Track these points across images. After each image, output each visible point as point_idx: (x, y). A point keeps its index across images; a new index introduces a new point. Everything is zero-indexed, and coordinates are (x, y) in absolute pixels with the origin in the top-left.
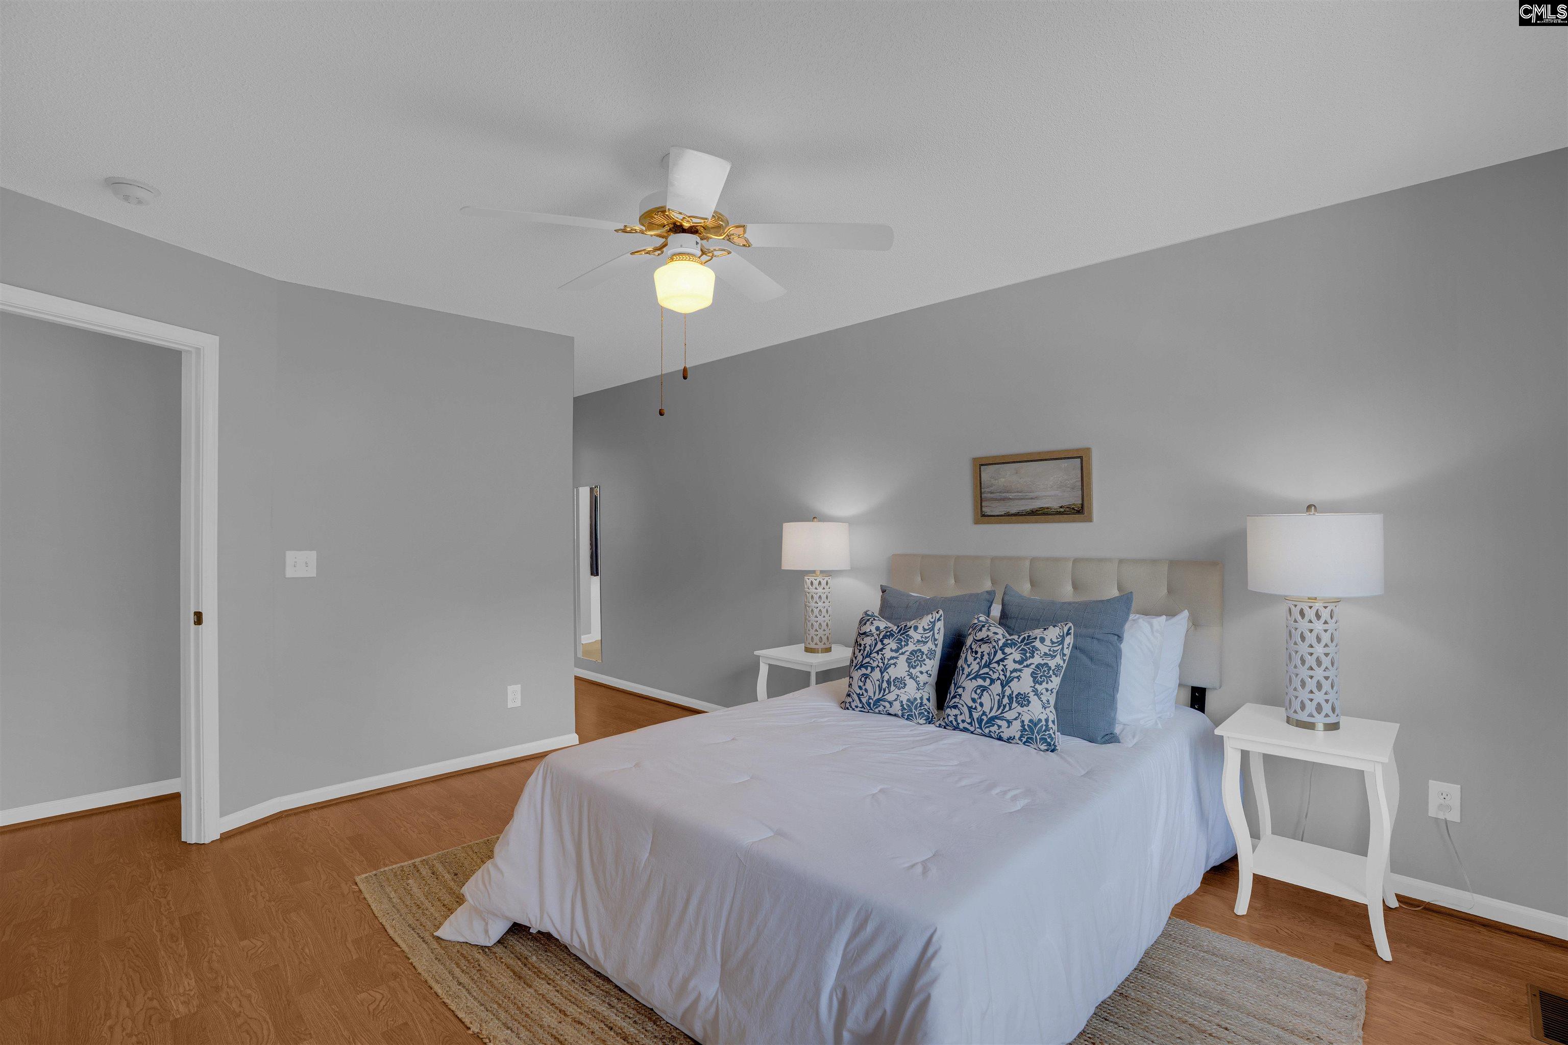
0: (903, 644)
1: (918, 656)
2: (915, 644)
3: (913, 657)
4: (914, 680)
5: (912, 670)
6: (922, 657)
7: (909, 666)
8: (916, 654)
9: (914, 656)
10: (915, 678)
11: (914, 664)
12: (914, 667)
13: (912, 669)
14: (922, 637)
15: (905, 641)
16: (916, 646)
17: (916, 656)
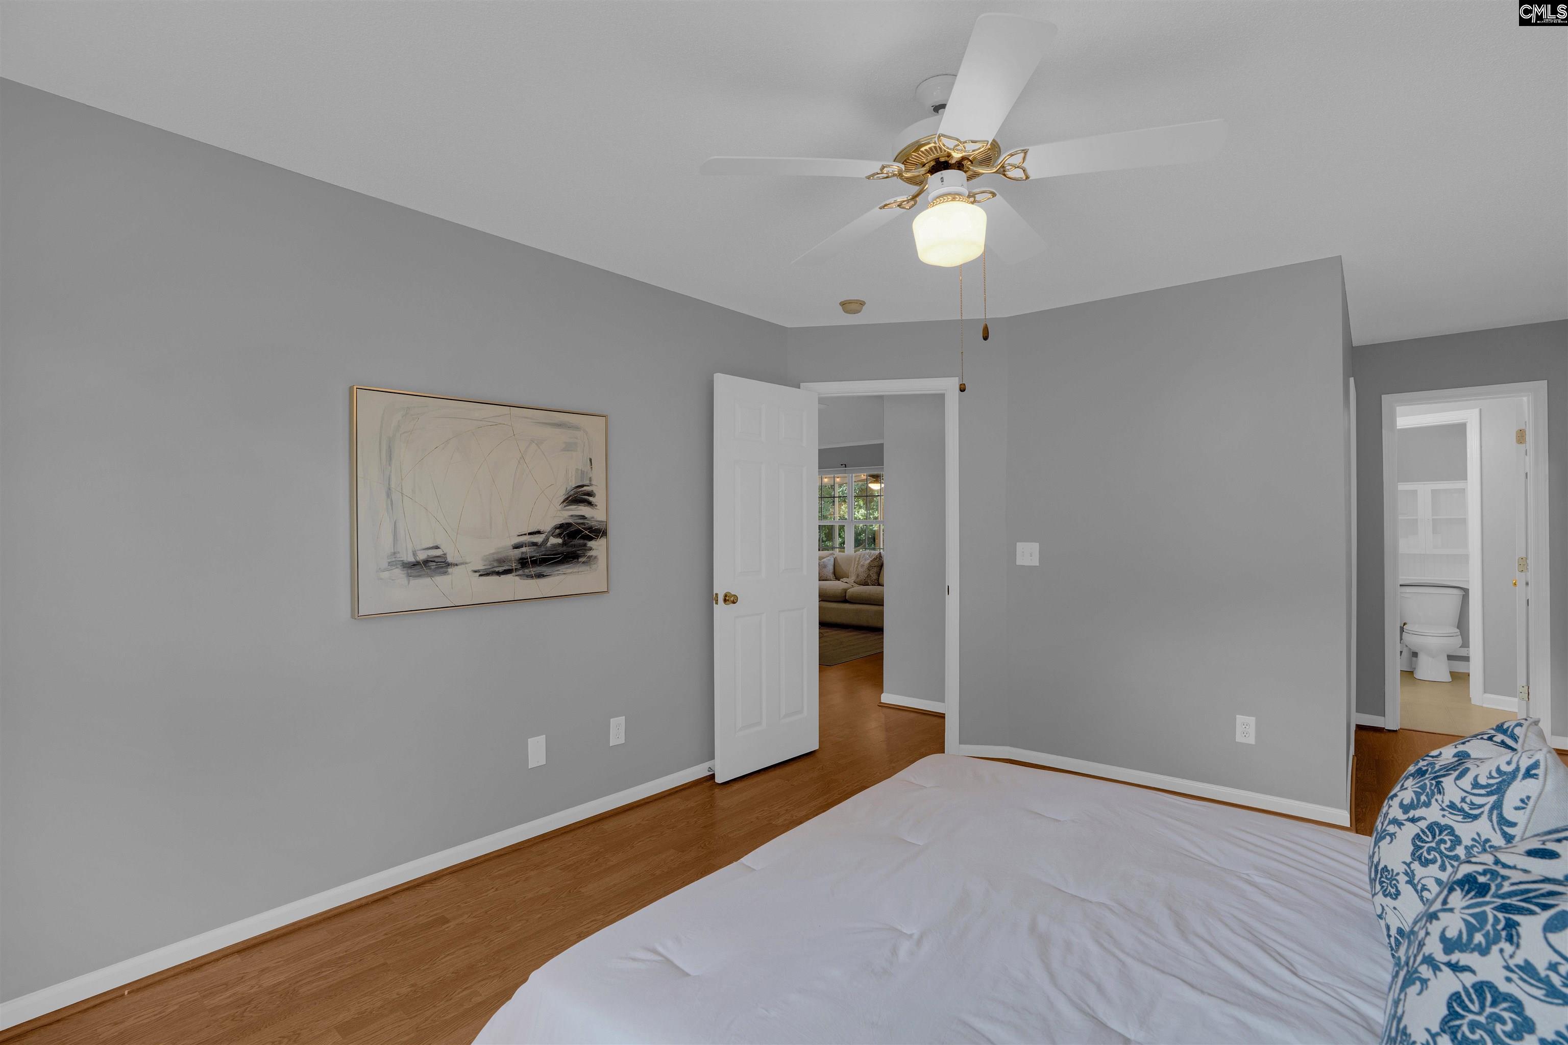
0: (1422, 800)
1: (1443, 841)
2: (1443, 809)
3: (1430, 839)
4: (1416, 891)
5: (1416, 866)
6: (1451, 849)
7: (1413, 854)
8: (1440, 834)
9: (1434, 837)
10: (1419, 887)
11: (1425, 854)
12: (1426, 863)
13: (1417, 863)
14: (1463, 800)
15: (1427, 795)
16: (1444, 816)
17: (1438, 838)
